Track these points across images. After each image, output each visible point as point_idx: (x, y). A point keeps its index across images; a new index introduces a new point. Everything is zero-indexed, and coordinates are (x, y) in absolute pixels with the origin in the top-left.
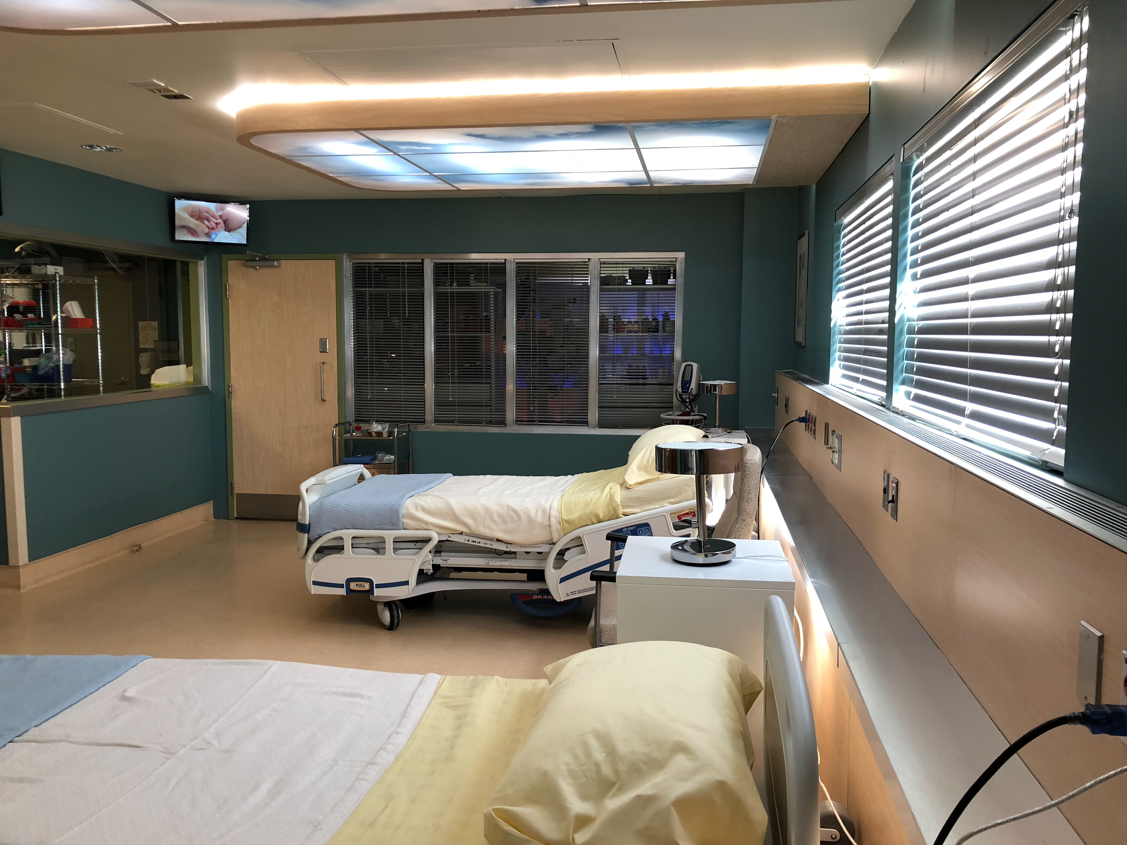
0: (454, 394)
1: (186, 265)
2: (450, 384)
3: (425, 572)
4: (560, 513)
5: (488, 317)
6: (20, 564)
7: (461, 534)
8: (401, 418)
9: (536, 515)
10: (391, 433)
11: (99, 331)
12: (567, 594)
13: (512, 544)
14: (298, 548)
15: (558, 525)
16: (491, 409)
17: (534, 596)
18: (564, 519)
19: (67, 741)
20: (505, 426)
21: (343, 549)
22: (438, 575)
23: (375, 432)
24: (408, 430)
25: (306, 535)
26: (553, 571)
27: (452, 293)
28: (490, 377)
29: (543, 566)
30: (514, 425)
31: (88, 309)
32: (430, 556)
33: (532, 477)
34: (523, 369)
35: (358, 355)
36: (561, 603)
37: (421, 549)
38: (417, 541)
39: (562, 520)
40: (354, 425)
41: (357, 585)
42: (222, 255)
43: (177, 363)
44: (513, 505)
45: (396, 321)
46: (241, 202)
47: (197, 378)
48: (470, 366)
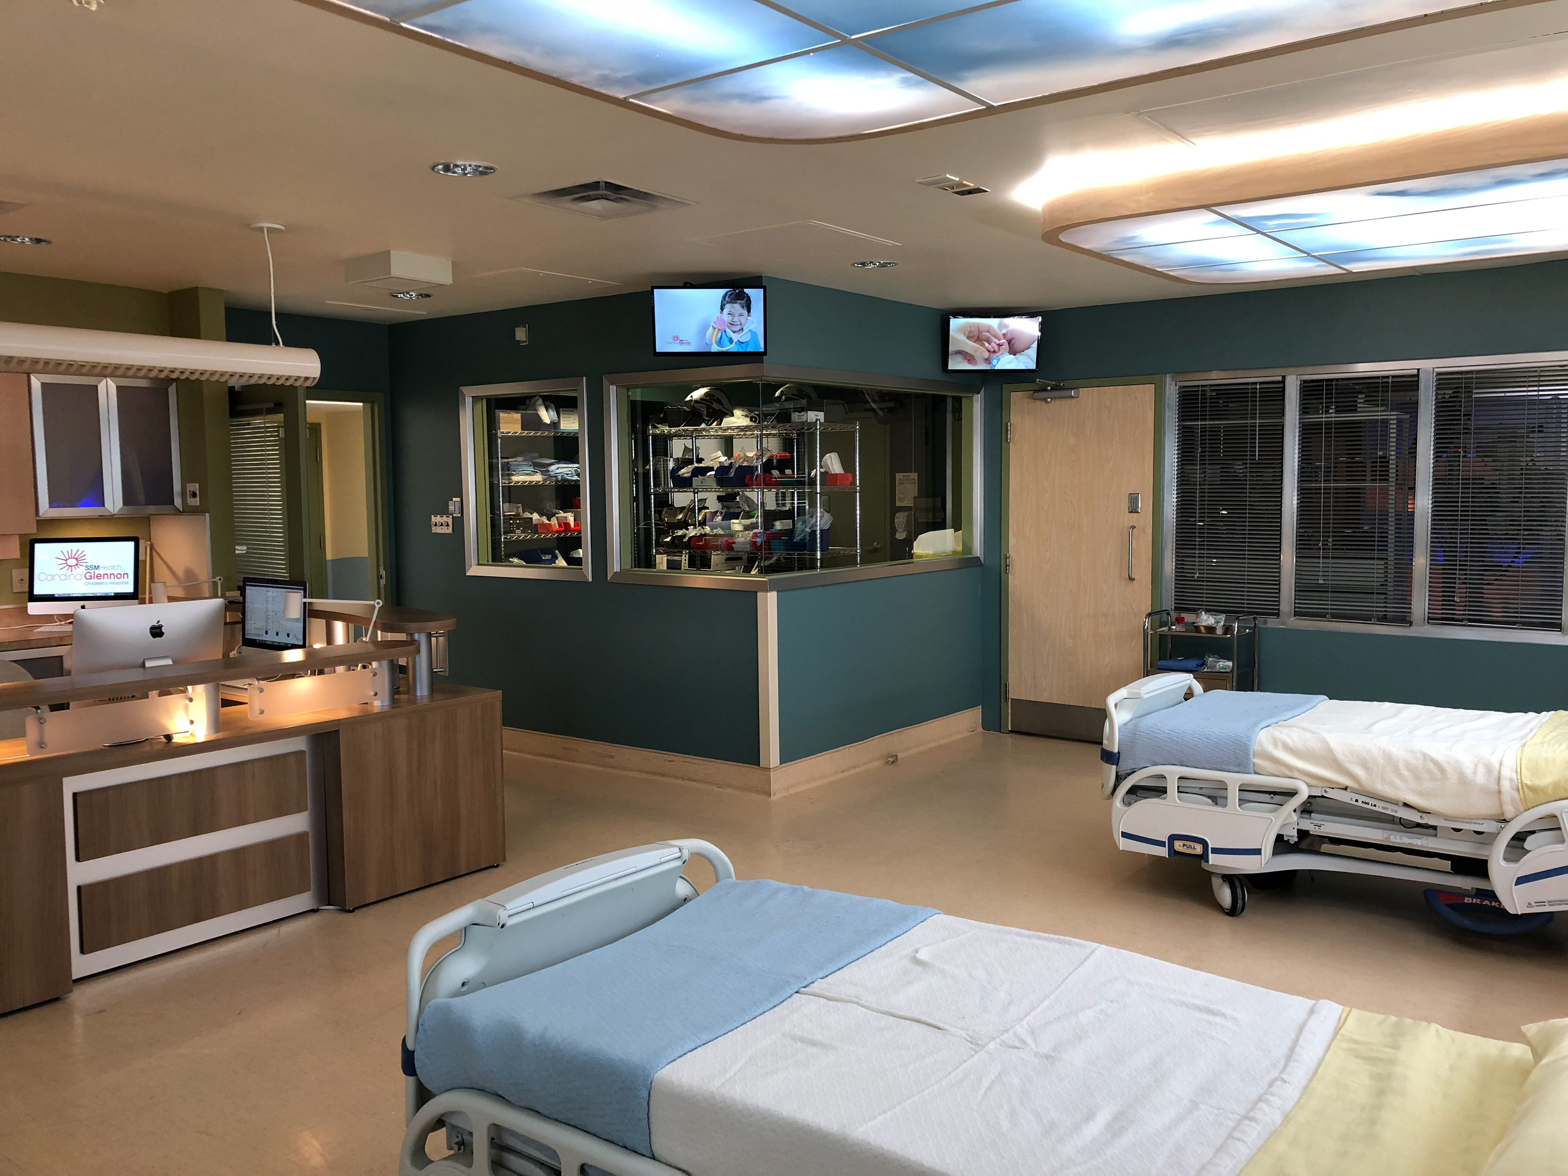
0: (1326, 574)
1: (958, 401)
2: (1321, 558)
3: (1286, 839)
4: (1519, 773)
5: (1386, 458)
6: (771, 766)
7: (1346, 789)
8: (1244, 607)
9: (1475, 773)
10: (1227, 629)
11: (858, 488)
12: (1529, 904)
13: (1430, 813)
14: (1103, 785)
15: (1515, 794)
16: (1386, 598)
17: (1466, 899)
18: (1527, 785)
19: (858, 1004)
20: (1410, 626)
21: (1166, 792)
22: (1304, 845)
23: (1205, 627)
24: (1253, 625)
25: (1115, 767)
26: (1503, 864)
27: (1328, 424)
28: (1387, 550)
29: (1485, 853)
30: (1424, 625)
31: (847, 462)
32: (1295, 817)
33: (1462, 710)
34: (1443, 538)
35: (1182, 516)
36: (1516, 916)
37: (1282, 805)
38: (1275, 793)
39: (1522, 786)
40: (1174, 615)
41: (1184, 845)
42: (1004, 386)
43: (944, 527)
44: (1433, 754)
45: (1239, 467)
46: (1030, 314)
47: (967, 547)
48: (1353, 532)
